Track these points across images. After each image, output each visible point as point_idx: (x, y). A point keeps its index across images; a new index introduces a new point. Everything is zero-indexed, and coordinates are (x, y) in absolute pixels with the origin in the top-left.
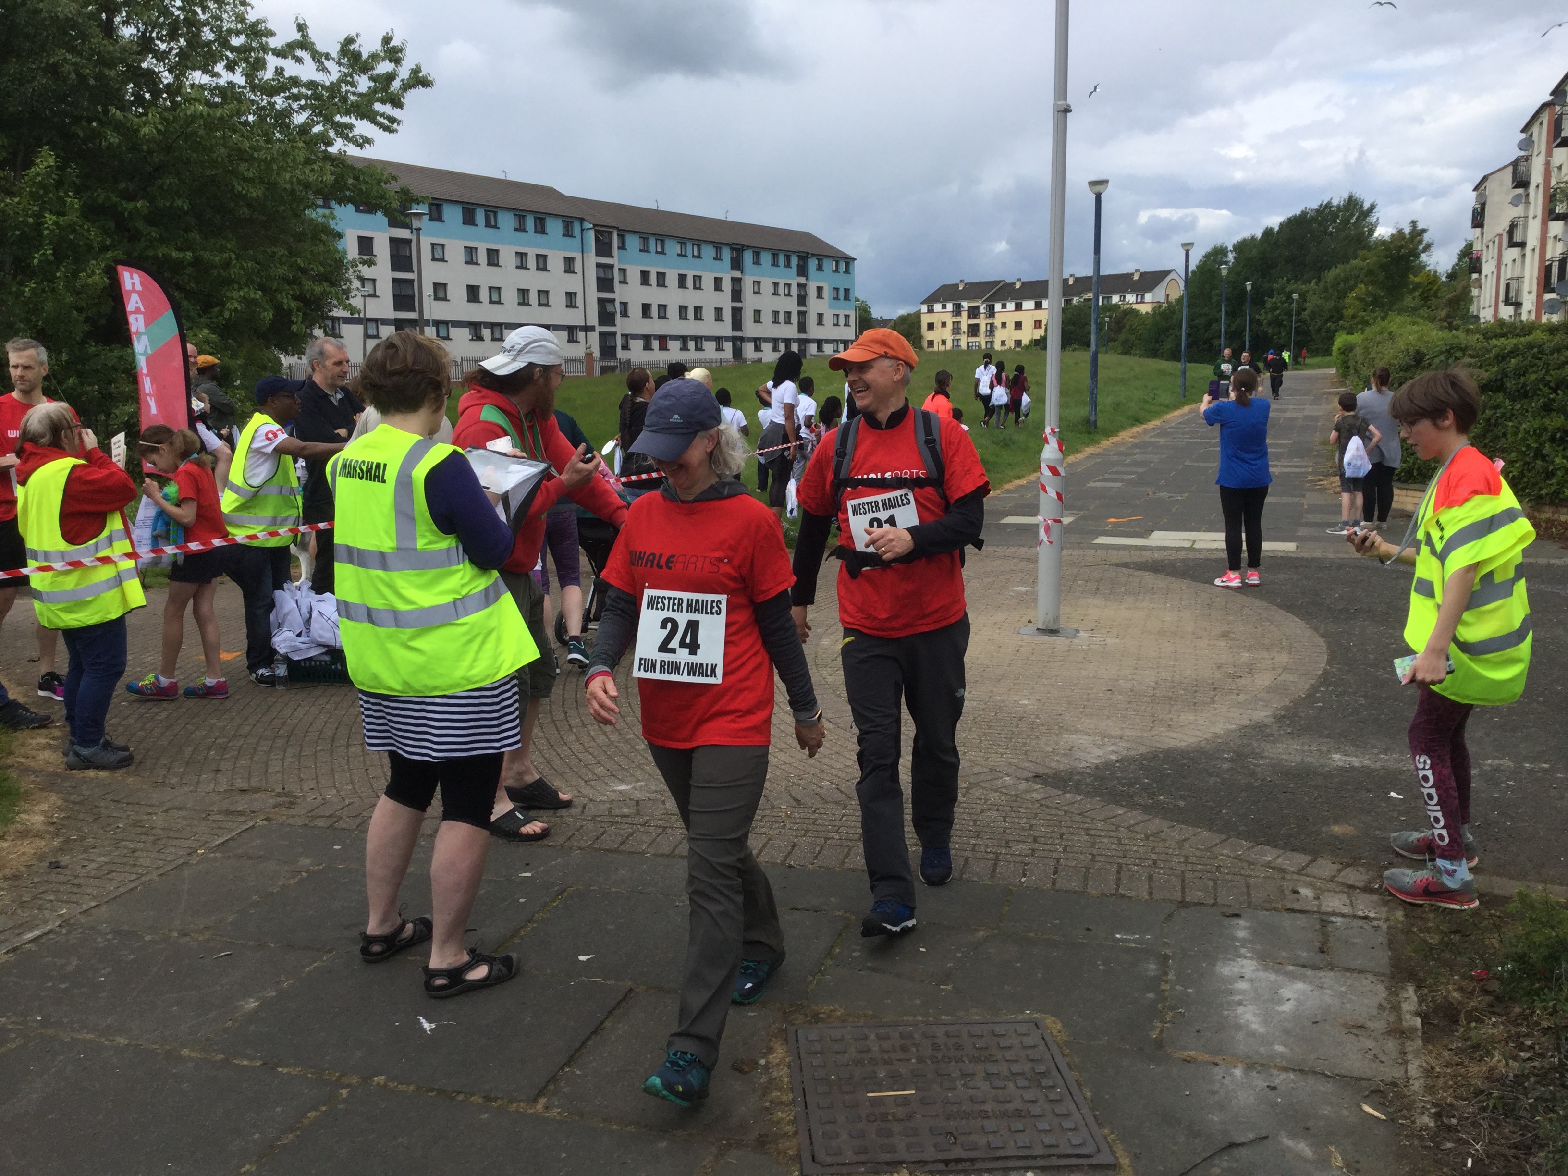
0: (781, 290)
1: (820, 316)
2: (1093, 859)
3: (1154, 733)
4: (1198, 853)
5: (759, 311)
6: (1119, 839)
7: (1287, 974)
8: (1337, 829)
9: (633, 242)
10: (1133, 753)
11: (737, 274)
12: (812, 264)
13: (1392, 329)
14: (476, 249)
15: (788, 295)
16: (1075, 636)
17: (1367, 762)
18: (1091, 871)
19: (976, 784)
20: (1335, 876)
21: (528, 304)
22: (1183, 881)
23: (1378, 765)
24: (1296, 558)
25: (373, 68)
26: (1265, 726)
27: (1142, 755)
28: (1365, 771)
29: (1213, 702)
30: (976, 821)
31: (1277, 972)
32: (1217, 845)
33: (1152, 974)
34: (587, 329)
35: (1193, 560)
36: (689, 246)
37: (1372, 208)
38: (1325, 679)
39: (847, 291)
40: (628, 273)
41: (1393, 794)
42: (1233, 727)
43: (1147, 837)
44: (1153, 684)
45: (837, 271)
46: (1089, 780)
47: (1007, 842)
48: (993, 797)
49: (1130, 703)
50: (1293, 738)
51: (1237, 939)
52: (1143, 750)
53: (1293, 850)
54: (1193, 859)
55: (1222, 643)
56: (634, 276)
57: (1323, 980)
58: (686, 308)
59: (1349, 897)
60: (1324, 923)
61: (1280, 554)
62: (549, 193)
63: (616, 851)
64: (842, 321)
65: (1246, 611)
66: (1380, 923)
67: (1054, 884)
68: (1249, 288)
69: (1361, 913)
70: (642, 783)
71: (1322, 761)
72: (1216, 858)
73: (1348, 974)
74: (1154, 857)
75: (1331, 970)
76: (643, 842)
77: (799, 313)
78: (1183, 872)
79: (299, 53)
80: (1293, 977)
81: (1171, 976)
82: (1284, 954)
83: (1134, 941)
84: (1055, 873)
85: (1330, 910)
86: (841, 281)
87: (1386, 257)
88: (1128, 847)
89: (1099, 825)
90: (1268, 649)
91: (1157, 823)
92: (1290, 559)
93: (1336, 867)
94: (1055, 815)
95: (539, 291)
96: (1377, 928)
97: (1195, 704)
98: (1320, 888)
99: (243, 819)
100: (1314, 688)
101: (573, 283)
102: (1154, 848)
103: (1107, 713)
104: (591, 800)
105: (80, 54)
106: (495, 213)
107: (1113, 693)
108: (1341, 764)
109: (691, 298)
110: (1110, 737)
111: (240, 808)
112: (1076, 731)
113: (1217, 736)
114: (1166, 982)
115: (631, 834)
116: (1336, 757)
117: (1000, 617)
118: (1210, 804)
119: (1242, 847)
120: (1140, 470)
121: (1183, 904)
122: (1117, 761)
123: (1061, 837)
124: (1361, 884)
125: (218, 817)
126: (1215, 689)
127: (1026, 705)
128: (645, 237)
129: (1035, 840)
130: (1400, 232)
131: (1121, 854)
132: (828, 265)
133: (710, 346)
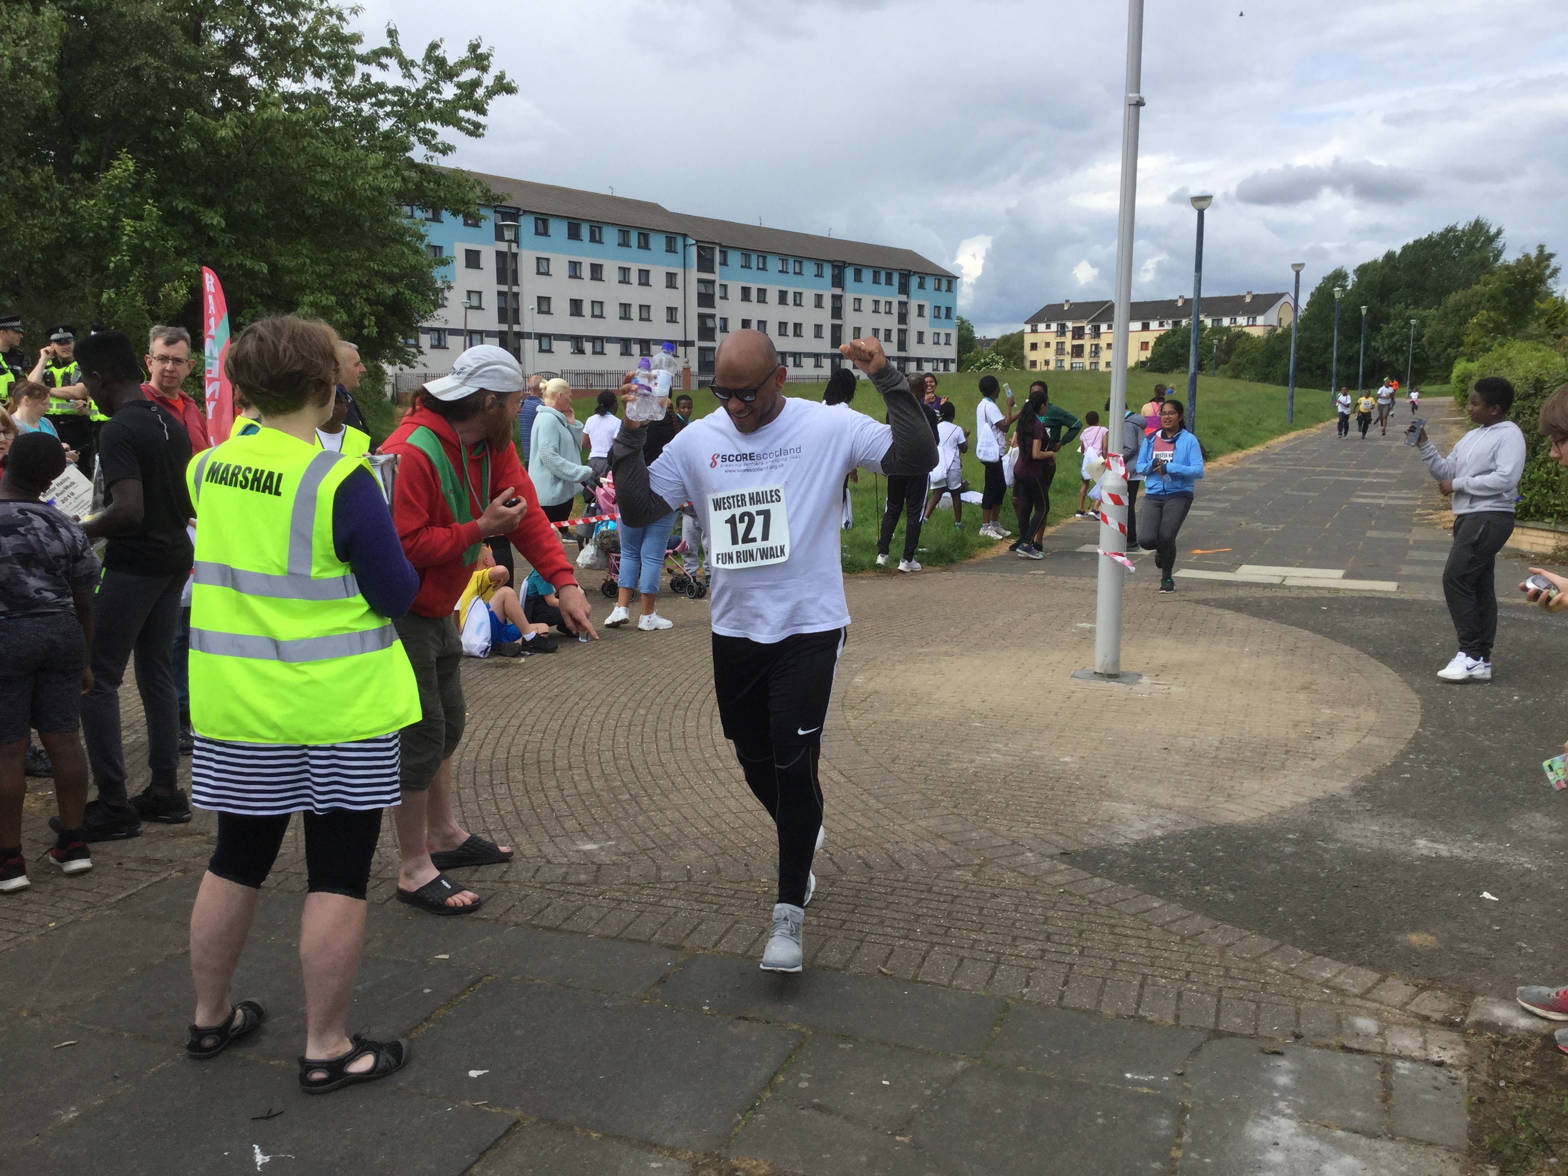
0: (882, 307)
1: (921, 335)
2: (1113, 968)
3: (1211, 803)
4: (1243, 965)
5: (859, 329)
6: (1149, 941)
7: (1335, 1142)
8: (1415, 939)
9: (735, 258)
10: (1181, 828)
11: (838, 291)
12: (914, 281)
13: (1510, 355)
14: (580, 263)
15: (889, 312)
16: (1135, 682)
17: (1457, 852)
18: (1109, 982)
19: (992, 860)
20: (1407, 1004)
21: (630, 319)
22: (1219, 1001)
23: (1470, 856)
24: (1394, 600)
25: (458, 75)
26: (1341, 800)
27: (1191, 831)
28: (1456, 864)
29: (1283, 767)
30: (983, 908)
31: (1321, 1138)
32: (1265, 954)
33: (1163, 1132)
34: (687, 344)
35: (1282, 598)
36: (791, 262)
37: (1499, 233)
38: (1416, 744)
39: (948, 309)
40: (729, 288)
41: (1486, 895)
42: (1304, 800)
43: (1183, 940)
44: (1216, 744)
45: (938, 289)
46: (1124, 861)
47: (1014, 939)
48: (1009, 877)
49: (1187, 765)
50: (1372, 817)
51: (1275, 1087)
52: (1194, 825)
53: (1361, 965)
54: (1234, 972)
55: (1302, 697)
56: (735, 292)
57: (1381, 1154)
58: (786, 324)
59: (1422, 1034)
60: (1386, 1069)
61: (1378, 595)
62: (654, 209)
63: (557, 929)
64: (942, 339)
65: (1334, 659)
66: (1460, 1073)
67: (1061, 998)
68: (1364, 312)
69: (1435, 1057)
70: (613, 843)
71: (1403, 847)
72: (1262, 972)
73: (1412, 1147)
74: (1188, 966)
75: (1392, 1139)
76: (590, 918)
77: (900, 330)
78: (1220, 990)
79: (384, 60)
80: (1342, 1148)
81: (1186, 1138)
82: (1333, 1113)
83: (1148, 1084)
84: (1065, 983)
85: (1396, 1050)
86: (942, 299)
87: (1510, 282)
88: (1157, 953)
89: (1128, 920)
90: (1353, 706)
91: (1198, 922)
92: (1388, 600)
93: (1411, 989)
94: (1077, 906)
95: (641, 306)
96: (1454, 1081)
97: (1262, 769)
98: (1387, 1021)
99: (156, 869)
100: (1404, 755)
101: (674, 298)
102: (1189, 954)
103: (1158, 776)
104: (549, 862)
105: (161, 58)
106: (600, 229)
107: (1169, 753)
108: (1425, 852)
109: (791, 315)
110: (1157, 806)
111: (158, 856)
112: (1119, 798)
113: (1283, 810)
114: (1179, 1146)
115: (580, 908)
116: (1421, 843)
117: (1056, 656)
118: (1263, 898)
119: (1296, 958)
120: (1234, 498)
121: (1216, 1034)
122: (1161, 838)
123: (1080, 935)
124: (1437, 1016)
125: (132, 865)
126: (1287, 752)
127: (1067, 763)
128: (746, 254)
129: (1048, 939)
130: (1527, 256)
131: (1147, 961)
132: (930, 283)
133: (808, 363)
